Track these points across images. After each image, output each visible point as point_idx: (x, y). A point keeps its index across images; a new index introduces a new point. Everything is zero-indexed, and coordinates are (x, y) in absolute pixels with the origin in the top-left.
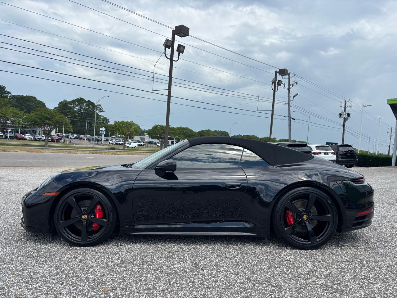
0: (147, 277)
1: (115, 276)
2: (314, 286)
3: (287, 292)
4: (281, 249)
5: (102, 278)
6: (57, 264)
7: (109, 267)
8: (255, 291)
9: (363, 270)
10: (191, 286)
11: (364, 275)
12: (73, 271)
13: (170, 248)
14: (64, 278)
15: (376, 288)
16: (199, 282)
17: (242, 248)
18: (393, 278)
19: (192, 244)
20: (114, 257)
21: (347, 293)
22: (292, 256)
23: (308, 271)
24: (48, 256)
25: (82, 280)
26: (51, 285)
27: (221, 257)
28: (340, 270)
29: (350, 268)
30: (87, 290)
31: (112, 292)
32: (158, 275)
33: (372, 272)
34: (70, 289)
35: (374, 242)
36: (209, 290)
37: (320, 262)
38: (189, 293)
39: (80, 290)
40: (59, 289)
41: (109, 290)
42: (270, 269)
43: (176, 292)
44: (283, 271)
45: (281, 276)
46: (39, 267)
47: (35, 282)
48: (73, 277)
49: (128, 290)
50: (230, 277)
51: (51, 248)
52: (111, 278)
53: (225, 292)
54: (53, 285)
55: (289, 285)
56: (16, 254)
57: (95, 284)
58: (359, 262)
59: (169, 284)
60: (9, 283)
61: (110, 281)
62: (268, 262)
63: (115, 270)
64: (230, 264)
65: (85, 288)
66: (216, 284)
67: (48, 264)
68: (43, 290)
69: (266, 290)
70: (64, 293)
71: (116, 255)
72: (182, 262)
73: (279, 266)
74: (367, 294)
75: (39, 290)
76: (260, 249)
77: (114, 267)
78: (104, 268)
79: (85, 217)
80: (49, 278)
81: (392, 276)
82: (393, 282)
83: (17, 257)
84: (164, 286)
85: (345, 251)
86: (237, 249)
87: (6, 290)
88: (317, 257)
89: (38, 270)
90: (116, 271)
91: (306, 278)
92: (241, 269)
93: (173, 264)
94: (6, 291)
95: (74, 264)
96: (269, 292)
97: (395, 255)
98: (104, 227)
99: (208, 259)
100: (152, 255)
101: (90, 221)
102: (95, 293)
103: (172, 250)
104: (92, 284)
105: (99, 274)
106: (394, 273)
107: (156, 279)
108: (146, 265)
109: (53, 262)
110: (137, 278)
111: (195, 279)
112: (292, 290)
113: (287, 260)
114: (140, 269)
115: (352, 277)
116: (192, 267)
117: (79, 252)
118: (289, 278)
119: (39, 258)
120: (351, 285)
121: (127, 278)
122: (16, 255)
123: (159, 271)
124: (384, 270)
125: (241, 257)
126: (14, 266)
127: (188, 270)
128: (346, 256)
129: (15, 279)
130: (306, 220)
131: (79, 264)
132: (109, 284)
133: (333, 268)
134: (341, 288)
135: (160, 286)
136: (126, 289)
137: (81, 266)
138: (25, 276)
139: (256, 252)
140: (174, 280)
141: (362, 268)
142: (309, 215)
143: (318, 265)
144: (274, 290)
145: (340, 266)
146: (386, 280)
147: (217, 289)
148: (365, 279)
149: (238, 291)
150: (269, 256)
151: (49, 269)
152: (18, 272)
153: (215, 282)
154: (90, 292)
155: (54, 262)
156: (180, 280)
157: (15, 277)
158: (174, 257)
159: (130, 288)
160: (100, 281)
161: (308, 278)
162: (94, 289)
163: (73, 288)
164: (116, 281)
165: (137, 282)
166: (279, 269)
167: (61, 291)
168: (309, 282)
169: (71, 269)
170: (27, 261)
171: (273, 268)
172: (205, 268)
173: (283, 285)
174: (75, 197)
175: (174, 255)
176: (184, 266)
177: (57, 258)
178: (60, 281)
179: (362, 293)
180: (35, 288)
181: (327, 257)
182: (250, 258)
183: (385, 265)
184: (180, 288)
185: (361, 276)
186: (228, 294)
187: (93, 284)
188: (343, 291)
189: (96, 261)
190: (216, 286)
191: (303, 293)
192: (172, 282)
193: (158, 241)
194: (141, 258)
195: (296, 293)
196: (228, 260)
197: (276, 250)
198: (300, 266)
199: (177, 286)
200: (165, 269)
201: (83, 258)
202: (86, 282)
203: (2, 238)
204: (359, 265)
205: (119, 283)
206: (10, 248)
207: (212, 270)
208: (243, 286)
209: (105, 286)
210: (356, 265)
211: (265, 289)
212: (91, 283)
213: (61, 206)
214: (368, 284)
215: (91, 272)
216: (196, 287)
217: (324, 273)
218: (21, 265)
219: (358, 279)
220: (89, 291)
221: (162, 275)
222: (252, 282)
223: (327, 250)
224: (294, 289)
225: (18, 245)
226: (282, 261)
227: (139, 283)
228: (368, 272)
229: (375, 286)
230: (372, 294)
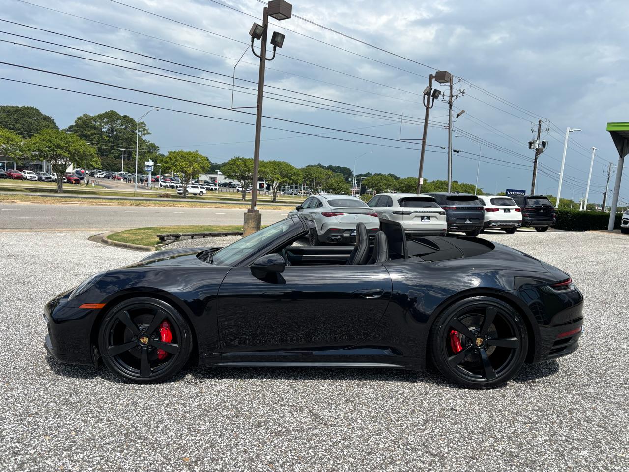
0: (247, 440)
1: (198, 438)
2: (491, 454)
3: (453, 465)
4: (441, 388)
5: (179, 441)
6: (108, 415)
7: (188, 421)
8: (407, 463)
9: (563, 425)
10: (312, 454)
11: (565, 434)
12: (134, 429)
13: (275, 387)
14: (124, 441)
15: (583, 456)
16: (324, 448)
17: (383, 386)
18: (607, 439)
19: (308, 379)
20: (193, 403)
21: (540, 466)
22: (459, 401)
23: (483, 428)
24: (93, 402)
25: (150, 444)
26: (105, 454)
27: (353, 403)
28: (530, 425)
29: (545, 421)
30: (160, 462)
31: (197, 465)
32: (262, 436)
33: (577, 429)
34: (134, 461)
35: (579, 375)
36: (338, 462)
37: (500, 411)
38: (309, 467)
39: (150, 461)
40: (118, 461)
41: (192, 462)
42: (427, 424)
43: (290, 466)
44: (446, 427)
45: (443, 437)
46: (83, 421)
47: (80, 448)
48: (136, 439)
49: (219, 461)
50: (368, 439)
51: (95, 386)
52: (192, 440)
53: (363, 465)
54: (108, 454)
55: (455, 453)
56: (43, 398)
57: (171, 451)
58: (557, 410)
59: (279, 452)
60: (41, 450)
61: (192, 446)
62: (422, 411)
63: (197, 427)
64: (367, 415)
65: (157, 459)
66: (349, 452)
67: (95, 415)
68: (95, 463)
69: (423, 462)
70: (126, 467)
71: (194, 399)
72: (296, 413)
73: (439, 419)
74: (570, 467)
75: (89, 462)
76: (410, 388)
77: (195, 421)
78: (180, 423)
79: (145, 340)
80: (100, 442)
81: (606, 435)
82: (607, 447)
83: (46, 403)
84: (272, 455)
85: (536, 390)
86: (376, 387)
87: (39, 462)
88: (494, 402)
89: (81, 427)
90: (199, 428)
91: (481, 439)
92: (384, 425)
93: (282, 415)
94: (41, 464)
95: (135, 415)
96: (427, 465)
97: (611, 398)
98: (174, 355)
99: (333, 406)
100: (249, 399)
101: (152, 346)
102: (172, 466)
103: (278, 390)
104: (166, 451)
105: (174, 435)
106: (609, 431)
107: (260, 443)
108: (242, 418)
109: (102, 412)
110: (231, 440)
111: (317, 442)
112: (461, 461)
113: (452, 409)
114: (233, 424)
115: (548, 438)
116: (310, 421)
117: (139, 393)
118: (456, 439)
119: (79, 404)
120: (546, 453)
121: (216, 440)
122: (45, 400)
123: (263, 428)
124: (595, 426)
125: (382, 403)
126: (44, 421)
127: (305, 427)
128: (538, 401)
129: (50, 444)
130: (479, 346)
131: (142, 416)
132: (191, 452)
133: (519, 422)
134: (531, 457)
135: (266, 455)
136: (217, 460)
137: (145, 418)
138: (63, 437)
139: (403, 393)
140: (286, 444)
141: (562, 423)
143: (498, 417)
144: (435, 461)
145: (530, 419)
146: (596, 444)
147: (351, 460)
148: (567, 440)
149: (382, 464)
150: (424, 401)
151: (98, 426)
152: (52, 430)
153: (348, 447)
154: (165, 465)
155: (104, 411)
156: (295, 444)
157: (49, 439)
158: (282, 403)
159: (222, 458)
160: (177, 446)
161: (483, 440)
162: (170, 460)
163: (139, 459)
164: (201, 446)
165: (231, 448)
166: (440, 425)
167: (122, 464)
168: (485, 447)
169: (132, 425)
170: (63, 411)
171: (431, 422)
172: (330, 423)
173: (447, 453)
174: (129, 311)
175: (282, 399)
176: (298, 419)
177: (107, 405)
178: (118, 447)
179: (563, 466)
180: (82, 459)
181: (509, 402)
182: (395, 405)
183: (596, 416)
184: (296, 458)
185: (561, 436)
186: (367, 469)
187: (168, 451)
188: (534, 462)
189: (166, 411)
190: (349, 454)
191: (477, 467)
192: (283, 448)
193: (256, 373)
194: (234, 406)
195: (466, 466)
196: (364, 408)
197: (434, 390)
198: (470, 419)
199: (293, 456)
200: (271, 424)
201: (147, 405)
202: (157, 449)
203: (18, 369)
204: (558, 416)
205: (205, 449)
206: (32, 387)
207: (341, 426)
208: (389, 455)
209: (185, 455)
210: (554, 417)
211: (422, 459)
212: (164, 449)
213: (108, 324)
214: (572, 449)
215: (162, 430)
216: (320, 456)
217: (507, 431)
218: (54, 418)
219: (556, 442)
220: (163, 463)
221: (267, 436)
222: (402, 447)
223: (510, 390)
224: (463, 459)
225: (44, 381)
226: (444, 409)
227: (235, 450)
228: (571, 429)
229: (580, 454)
230: (576, 467)
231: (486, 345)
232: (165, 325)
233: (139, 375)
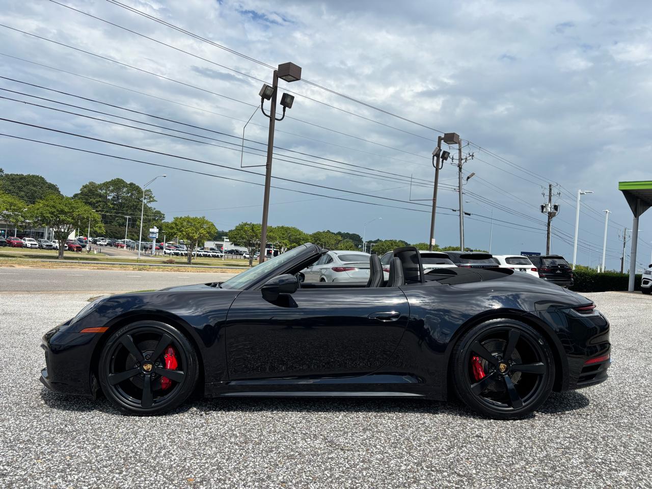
0: (256, 462)
1: (203, 461)
2: (523, 474)
3: (483, 484)
4: (464, 419)
5: (183, 464)
6: (106, 442)
7: (193, 447)
8: (432, 483)
9: (598, 449)
10: (329, 475)
11: (601, 457)
12: (134, 454)
13: (286, 418)
14: (123, 465)
15: (623, 477)
16: (341, 469)
17: (403, 417)
18: (647, 461)
19: (321, 412)
20: (198, 431)
21: (576, 485)
22: (484, 429)
23: (512, 452)
24: (89, 431)
25: (151, 466)
26: (102, 476)
27: (371, 432)
28: (563, 450)
29: (578, 447)
30: (162, 483)
31: (203, 485)
32: (274, 459)
33: (613, 453)
34: (133, 481)
35: (611, 408)
36: (357, 481)
37: (529, 438)
38: (326, 486)
39: (152, 482)
40: (116, 481)
41: (198, 482)
42: (452, 449)
43: (305, 485)
44: (472, 451)
45: (470, 460)
46: (78, 447)
47: (75, 470)
48: (136, 463)
49: (227, 481)
50: (388, 462)
51: (92, 418)
52: (197, 463)
53: (384, 484)
54: (106, 475)
55: (484, 474)
56: (36, 428)
57: (174, 473)
58: (590, 438)
59: (292, 473)
60: (33, 472)
61: (197, 468)
62: (446, 438)
63: (202, 452)
64: (386, 442)
65: (158, 479)
66: (368, 473)
67: (92, 442)
68: (91, 482)
69: (449, 482)
70: (125, 486)
71: (200, 428)
72: (309, 440)
73: (464, 445)
74: (609, 486)
75: (84, 482)
76: (431, 419)
77: (201, 447)
78: (184, 449)
79: (149, 367)
80: (97, 465)
81: (645, 458)
82: (648, 468)
83: (39, 432)
84: (285, 476)
85: (567, 421)
86: (394, 418)
87: (30, 482)
88: (523, 431)
89: (77, 452)
90: (205, 453)
91: (511, 462)
92: (405, 450)
93: (294, 442)
94: (31, 484)
95: (135, 442)
96: (454, 484)
97: (647, 427)
98: (179, 383)
99: (350, 434)
100: (259, 428)
101: (156, 374)
102: (176, 486)
103: (290, 420)
104: (168, 472)
105: (177, 458)
106: (649, 455)
107: (271, 465)
108: (251, 445)
109: (99, 440)
110: (239, 463)
111: (333, 465)
112: (490, 481)
113: (477, 436)
114: (242, 449)
115: (583, 460)
116: (325, 447)
117: (139, 424)
118: (484, 462)
119: (75, 433)
120: (582, 473)
121: (223, 463)
122: (38, 429)
123: (274, 452)
124: (633, 450)
125: (402, 431)
126: (37, 447)
127: (319, 451)
128: (569, 430)
129: (43, 467)
130: (503, 373)
131: (143, 443)
132: (196, 473)
133: (551, 447)
134: (566, 477)
135: (278, 476)
136: (225, 480)
137: (146, 445)
138: (57, 461)
139: (425, 423)
140: (299, 466)
141: (597, 447)
142: (508, 364)
143: (528, 443)
144: (462, 481)
145: (563, 445)
146: (636, 466)
147: (370, 479)
148: (603, 463)
149: (405, 483)
150: (447, 430)
151: (95, 451)
152: (45, 455)
153: (366, 469)
154: (167, 485)
155: (101, 439)
156: (310, 466)
157: (41, 463)
158: (294, 431)
159: (230, 478)
160: (181, 468)
161: (513, 463)
162: (173, 480)
163: (138, 480)
164: (207, 468)
165: (240, 470)
166: (465, 450)
167: (120, 484)
168: (516, 469)
169: (131, 450)
170: (57, 439)
171: (456, 447)
172: (347, 448)
173: (474, 474)
174: (132, 335)
175: (294, 428)
176: (313, 445)
177: (105, 434)
178: (116, 469)
179: (601, 484)
180: (77, 479)
181: (539, 431)
182: (416, 433)
183: (633, 442)
184: (311, 478)
185: (596, 459)
186: (389, 487)
187: (171, 472)
188: (570, 482)
189: (169, 438)
190: (368, 474)
191: (508, 486)
192: (296, 470)
193: (265, 407)
194: (242, 434)
195: (497, 485)
196: (382, 435)
197: (457, 420)
198: (498, 445)
199: (306, 476)
200: (283, 449)
201: (148, 434)
202: (158, 471)
203: (10, 403)
204: (592, 442)
205: (211, 471)
206: (25, 418)
207: (359, 451)
208: (412, 475)
209: (189, 476)
210: (588, 443)
211: (448, 479)
212: (167, 471)
213: (110, 348)
214: (609, 470)
215: (164, 455)
216: (337, 476)
217: (538, 455)
218: (47, 444)
219: (592, 464)
220: (165, 483)
221: (279, 459)
222: (425, 468)
223: (539, 420)
224: (493, 479)
225: (37, 414)
226: (469, 437)
227: (244, 471)
228: (607, 453)
229: (620, 475)
230: (616, 485)
231: (511, 371)
232: (171, 350)
233: (140, 406)
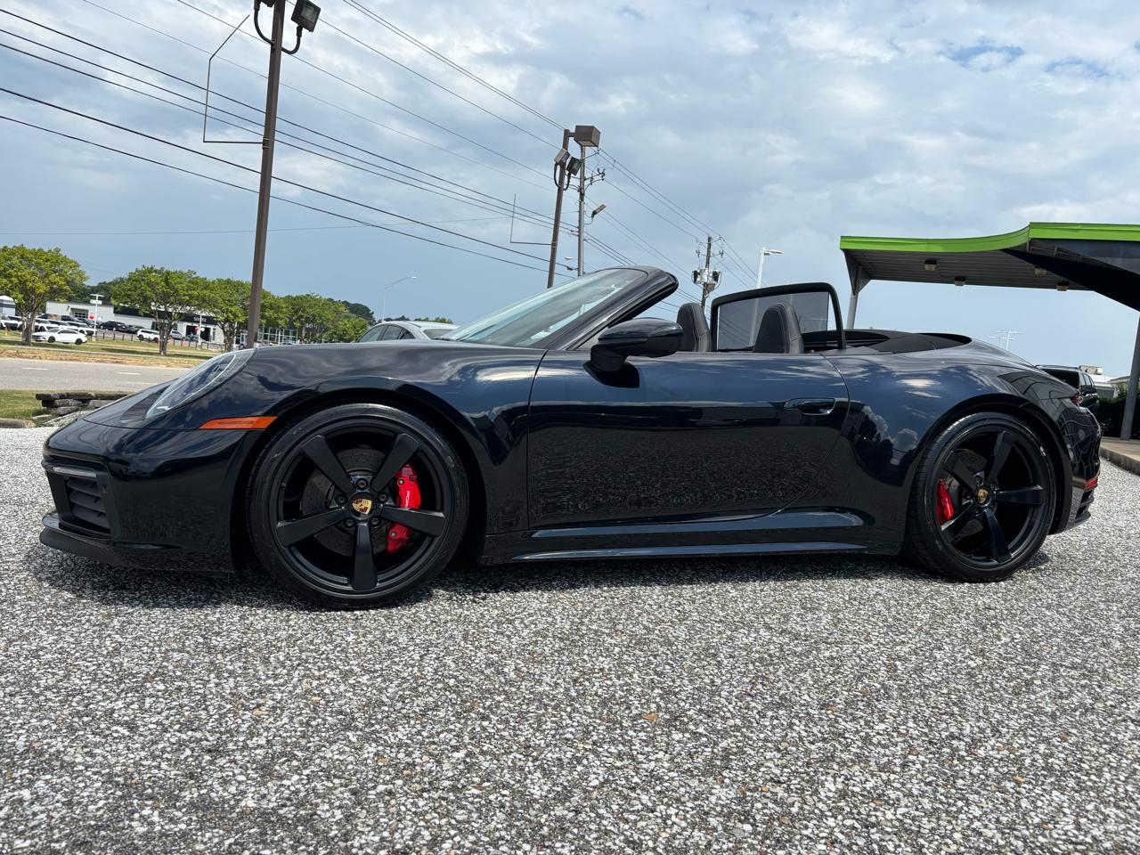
79: (364, 505)
98: (433, 536)
101: (381, 520)
130: (984, 503)
142: (990, 491)
174: (329, 436)
231: (993, 502)
232: (408, 472)
233: (349, 588)
